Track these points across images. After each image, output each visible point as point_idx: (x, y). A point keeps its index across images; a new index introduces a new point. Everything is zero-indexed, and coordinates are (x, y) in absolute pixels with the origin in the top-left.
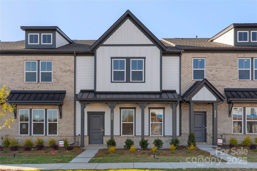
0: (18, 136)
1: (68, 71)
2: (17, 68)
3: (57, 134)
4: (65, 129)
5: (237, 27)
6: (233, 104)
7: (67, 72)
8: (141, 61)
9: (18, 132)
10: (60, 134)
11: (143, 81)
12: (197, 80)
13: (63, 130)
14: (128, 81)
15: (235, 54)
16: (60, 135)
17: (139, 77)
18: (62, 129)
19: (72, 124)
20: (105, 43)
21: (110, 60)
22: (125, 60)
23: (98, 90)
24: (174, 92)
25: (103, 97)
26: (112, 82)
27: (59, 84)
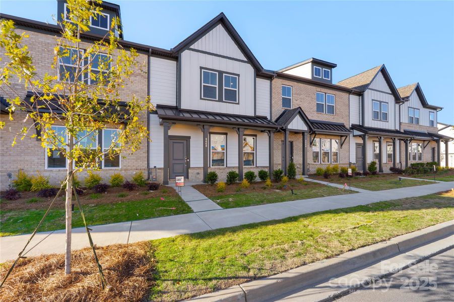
0: (45, 171)
1: (137, 75)
2: (41, 55)
3: (119, 166)
4: (134, 159)
5: (315, 62)
6: (316, 134)
7: (136, 77)
8: (234, 78)
9: (44, 164)
10: (125, 166)
11: (237, 102)
12: (286, 108)
13: (130, 161)
14: (220, 100)
15: (314, 87)
16: (125, 168)
17: (232, 96)
18: (129, 159)
19: (144, 151)
20: (192, 47)
21: (199, 70)
22: (217, 73)
23: (184, 106)
24: (265, 118)
25: (187, 115)
26: (201, 99)
27: (124, 92)
